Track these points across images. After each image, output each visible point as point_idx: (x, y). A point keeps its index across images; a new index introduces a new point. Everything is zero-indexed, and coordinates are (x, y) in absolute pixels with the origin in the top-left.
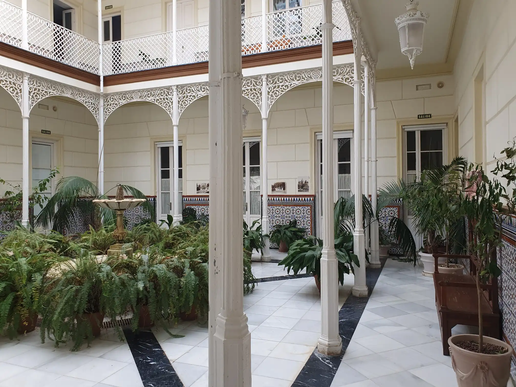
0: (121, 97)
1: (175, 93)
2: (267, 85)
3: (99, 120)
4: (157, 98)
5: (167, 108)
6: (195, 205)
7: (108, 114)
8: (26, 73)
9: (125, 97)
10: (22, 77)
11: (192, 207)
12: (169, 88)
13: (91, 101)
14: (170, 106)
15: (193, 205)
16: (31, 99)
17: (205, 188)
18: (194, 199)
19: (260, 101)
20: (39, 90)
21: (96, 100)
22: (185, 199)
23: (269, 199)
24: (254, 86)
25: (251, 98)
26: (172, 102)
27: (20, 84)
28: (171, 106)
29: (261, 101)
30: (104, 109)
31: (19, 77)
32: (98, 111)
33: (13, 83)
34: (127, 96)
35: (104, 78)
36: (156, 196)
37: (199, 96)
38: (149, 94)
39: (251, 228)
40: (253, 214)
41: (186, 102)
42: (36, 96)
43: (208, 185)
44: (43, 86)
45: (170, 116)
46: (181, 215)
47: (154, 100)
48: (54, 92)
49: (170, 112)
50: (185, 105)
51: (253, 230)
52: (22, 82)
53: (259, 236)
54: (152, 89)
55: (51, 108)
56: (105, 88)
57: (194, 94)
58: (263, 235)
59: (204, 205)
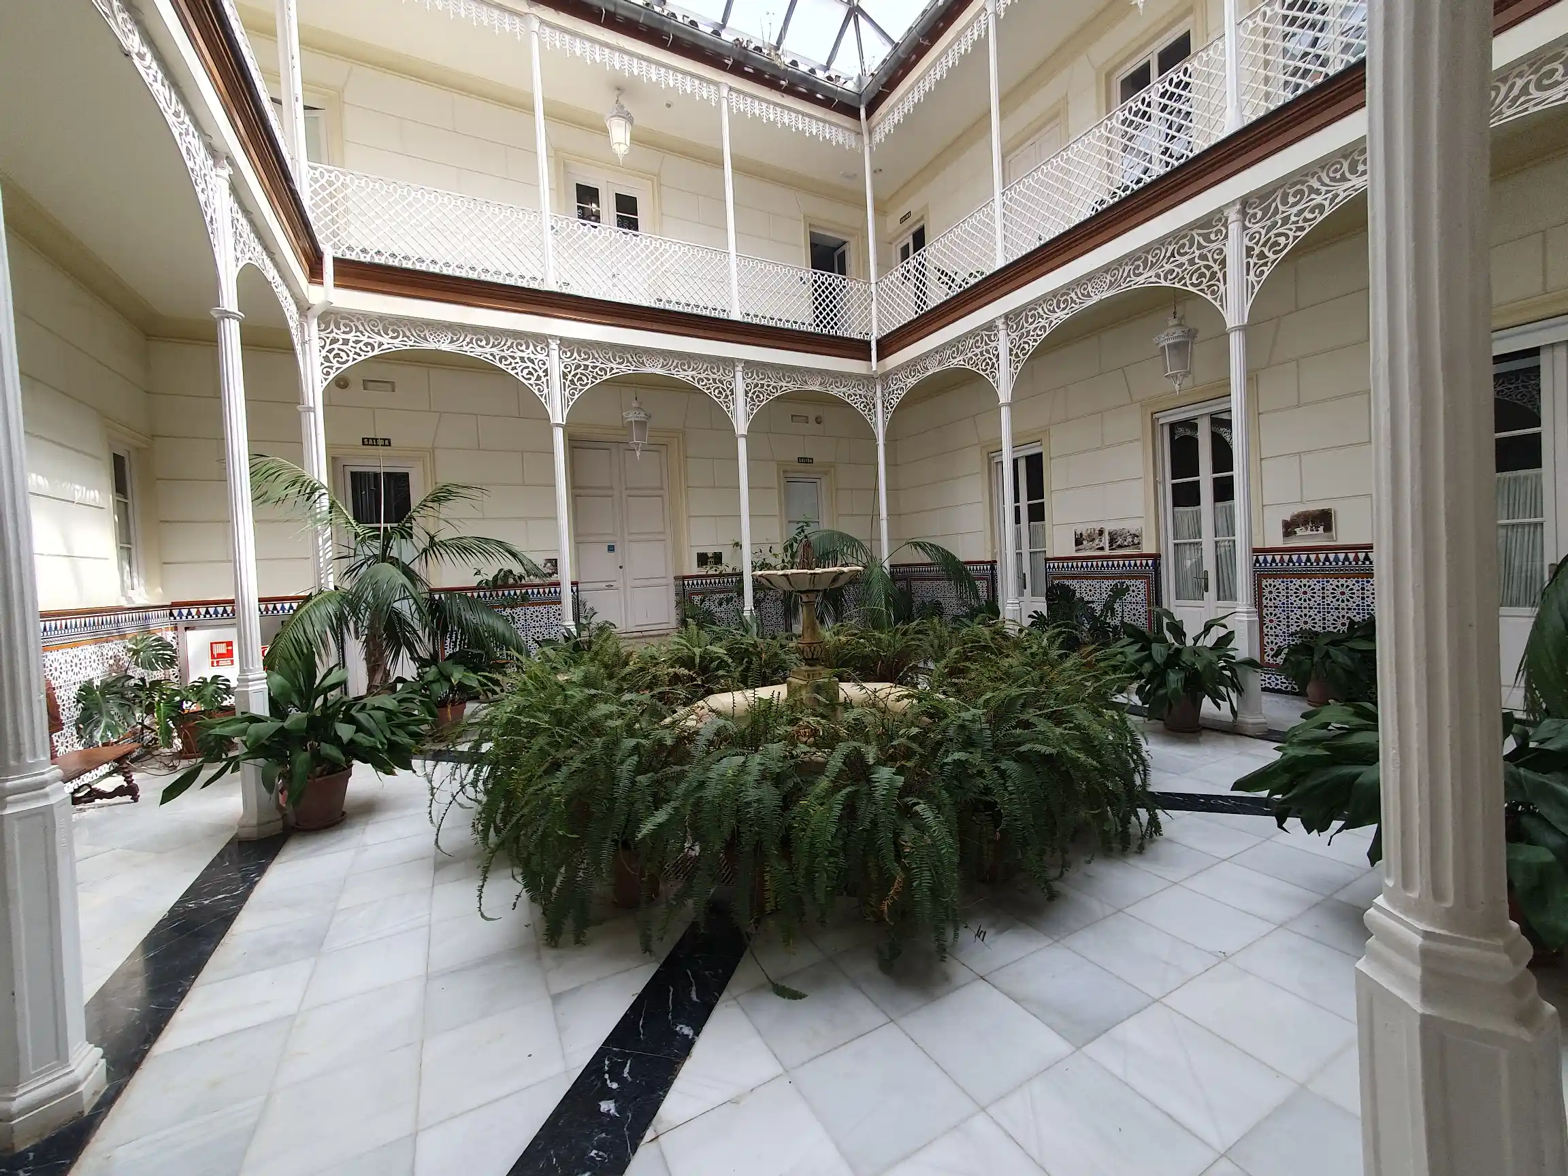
0: (908, 372)
1: (1002, 334)
2: (1245, 228)
4: (970, 355)
5: (988, 372)
6: (1073, 578)
7: (891, 409)
8: (740, 359)
10: (734, 369)
11: (1066, 582)
12: (990, 326)
13: (858, 391)
14: (993, 364)
15: (1067, 578)
16: (750, 403)
17: (1093, 540)
18: (1070, 564)
19: (1221, 285)
20: (762, 385)
21: (869, 388)
22: (1051, 565)
23: (1257, 561)
24: (1200, 247)
25: (1192, 284)
26: (998, 357)
27: (730, 380)
28: (996, 365)
29: (1225, 284)
30: (884, 404)
31: (728, 368)
32: (874, 408)
33: (719, 380)
34: (918, 367)
35: (878, 342)
36: (996, 562)
37: (1055, 322)
38: (954, 352)
39: (1196, 639)
40: (1225, 599)
41: (1026, 346)
42: (758, 396)
43: (1101, 532)
44: (769, 377)
45: (995, 385)
46: (1044, 599)
47: (964, 361)
48: (788, 386)
49: (993, 378)
50: (1024, 355)
51: (1202, 647)
52: (734, 377)
53: (1225, 661)
54: (959, 339)
55: (812, 419)
56: (880, 362)
57: (1043, 323)
58: (1238, 659)
59: (1094, 578)
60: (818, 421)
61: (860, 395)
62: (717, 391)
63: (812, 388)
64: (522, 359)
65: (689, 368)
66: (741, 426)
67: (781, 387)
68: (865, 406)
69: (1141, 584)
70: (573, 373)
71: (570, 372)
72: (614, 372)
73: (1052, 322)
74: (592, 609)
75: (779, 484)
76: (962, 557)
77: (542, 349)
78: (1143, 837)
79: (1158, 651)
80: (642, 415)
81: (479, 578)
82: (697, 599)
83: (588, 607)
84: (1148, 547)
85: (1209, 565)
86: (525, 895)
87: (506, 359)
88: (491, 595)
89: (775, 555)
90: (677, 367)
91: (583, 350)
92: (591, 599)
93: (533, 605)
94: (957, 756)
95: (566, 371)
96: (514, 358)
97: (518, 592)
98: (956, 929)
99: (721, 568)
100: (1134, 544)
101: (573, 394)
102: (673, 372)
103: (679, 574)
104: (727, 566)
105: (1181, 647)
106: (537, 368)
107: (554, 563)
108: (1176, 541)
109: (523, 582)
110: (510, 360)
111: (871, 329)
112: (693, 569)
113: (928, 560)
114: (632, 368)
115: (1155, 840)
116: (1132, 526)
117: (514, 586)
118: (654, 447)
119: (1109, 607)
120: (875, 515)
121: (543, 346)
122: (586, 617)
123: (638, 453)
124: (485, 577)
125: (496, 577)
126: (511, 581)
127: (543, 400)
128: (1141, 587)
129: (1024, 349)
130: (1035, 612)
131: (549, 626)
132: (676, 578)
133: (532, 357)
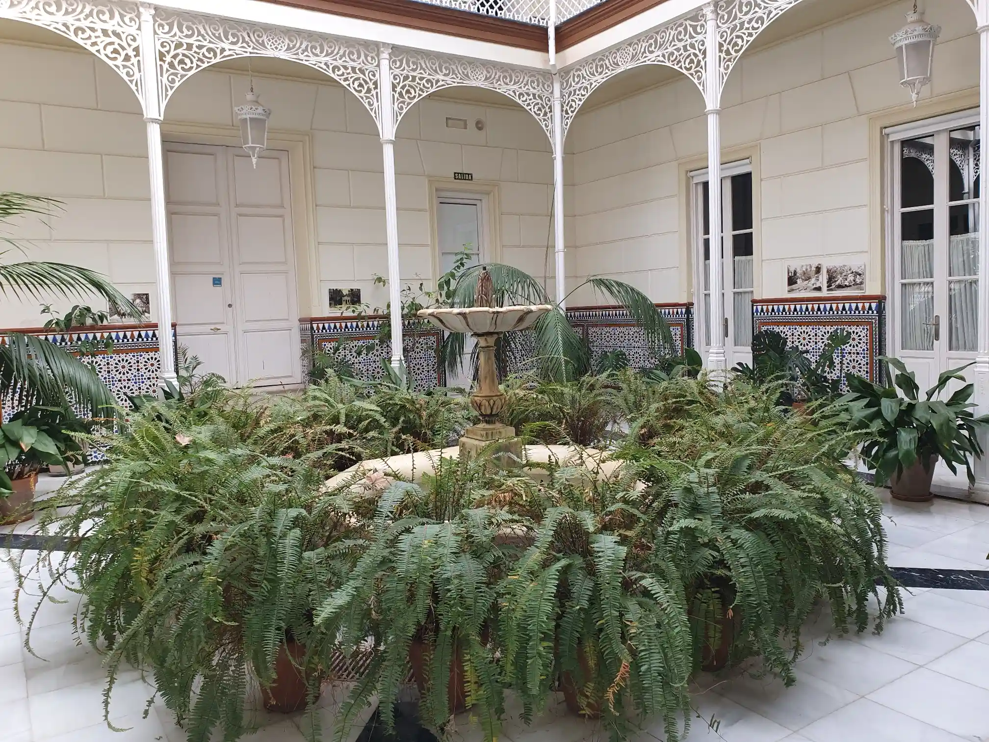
0: (594, 68)
1: (710, 25)
3: (552, 132)
4: (670, 50)
5: (692, 71)
6: (785, 324)
7: (571, 114)
8: (385, 43)
9: (602, 66)
10: (378, 55)
11: (777, 329)
13: (532, 90)
14: (699, 62)
15: (778, 324)
16: (398, 99)
17: (809, 278)
18: (781, 308)
20: (414, 78)
21: (546, 86)
22: (759, 308)
26: (704, 53)
27: (373, 70)
28: (702, 63)
30: (562, 106)
31: (371, 55)
32: (551, 112)
33: (359, 69)
34: (607, 62)
35: (557, 29)
36: (692, 304)
37: (774, 12)
38: (651, 45)
39: (930, 394)
40: (958, 349)
41: (739, 41)
42: (408, 92)
43: (818, 270)
44: (422, 68)
45: (701, 88)
46: (749, 349)
47: (664, 56)
48: (446, 80)
49: (699, 78)
50: (737, 51)
51: (937, 402)
52: (378, 66)
53: (962, 419)
54: (656, 30)
55: (471, 125)
56: (561, 54)
57: (760, 13)
58: (976, 417)
59: (808, 324)
60: (479, 126)
61: (534, 95)
62: (356, 83)
63: (474, 84)
64: (105, 32)
65: (322, 52)
66: (387, 129)
67: (438, 81)
68: (539, 109)
69: (861, 332)
70: (172, 53)
71: (168, 52)
72: (226, 53)
73: (770, 12)
74: (195, 358)
75: (431, 207)
76: (655, 298)
77: (131, 19)
78: (880, 617)
79: (888, 408)
80: (260, 110)
81: (47, 317)
82: (329, 346)
83: (189, 355)
84: (872, 288)
85: (941, 309)
86: (160, 701)
87: (83, 31)
88: (63, 340)
89: (428, 294)
90: (306, 50)
91: (185, 24)
92: (193, 347)
93: (118, 352)
94: (684, 523)
95: (163, 50)
96: (93, 30)
97: (98, 335)
98: (687, 719)
99: (360, 308)
100: (856, 284)
101: (173, 81)
102: (301, 57)
103: (305, 315)
104: (369, 305)
105: (913, 402)
106: (124, 44)
107: (145, 298)
108: (904, 281)
109: (105, 323)
110: (88, 32)
111: (547, 12)
112: (323, 309)
113: (612, 302)
114: (250, 50)
115: (894, 620)
116: (855, 263)
117: (92, 328)
118: (275, 154)
119: (826, 358)
120: (550, 247)
121: (133, 15)
122: (187, 369)
123: (254, 160)
124: (56, 316)
125: (69, 317)
126: (89, 321)
127: (133, 87)
128: (863, 334)
129: (736, 44)
130: (740, 364)
131: (139, 380)
132: (301, 320)
133: (119, 30)
